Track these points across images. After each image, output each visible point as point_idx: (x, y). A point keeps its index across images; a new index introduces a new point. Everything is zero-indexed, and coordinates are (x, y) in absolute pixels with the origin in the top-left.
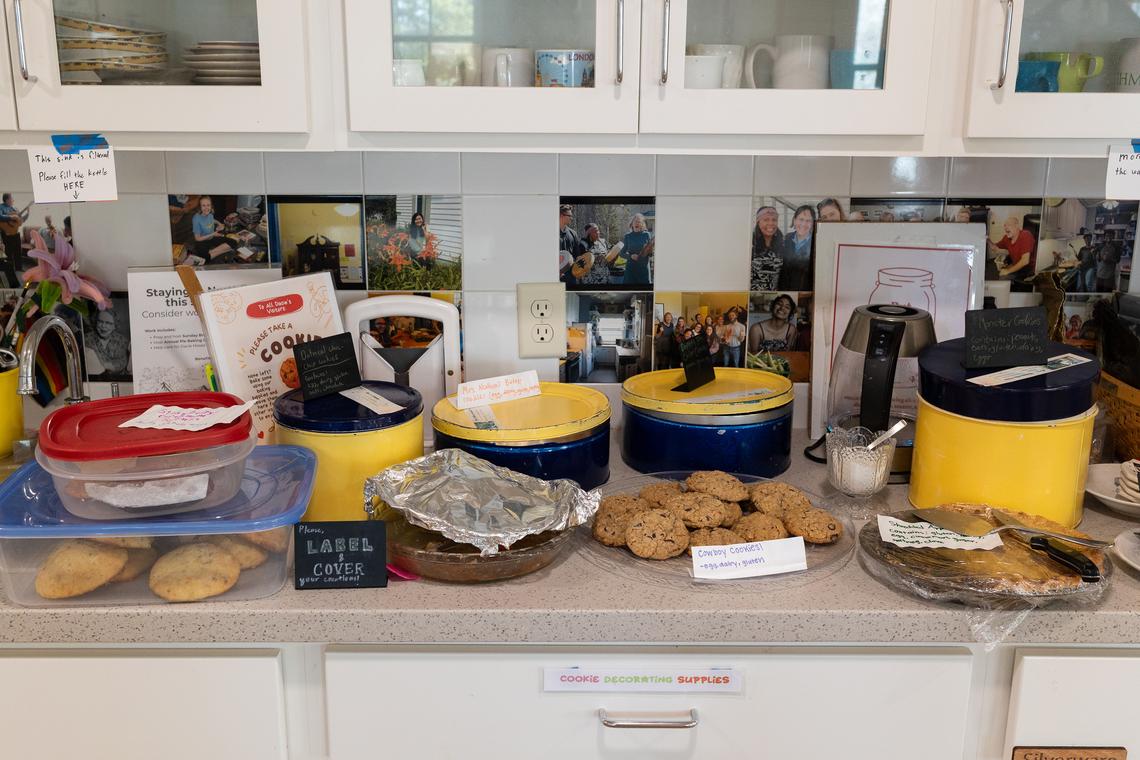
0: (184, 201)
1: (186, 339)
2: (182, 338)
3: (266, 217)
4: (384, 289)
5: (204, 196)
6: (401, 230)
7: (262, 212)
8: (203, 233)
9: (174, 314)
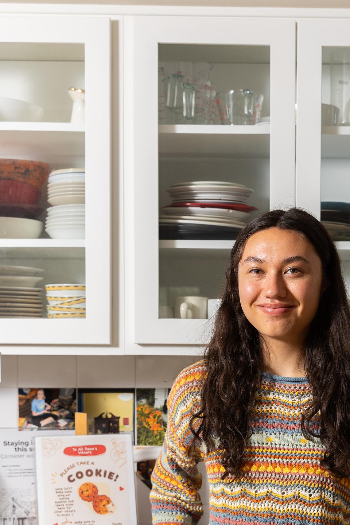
0: (27, 392)
1: (26, 471)
2: (24, 471)
3: (76, 401)
4: (146, 445)
5: (39, 389)
6: (157, 409)
7: (74, 398)
8: (37, 410)
9: (20, 456)
